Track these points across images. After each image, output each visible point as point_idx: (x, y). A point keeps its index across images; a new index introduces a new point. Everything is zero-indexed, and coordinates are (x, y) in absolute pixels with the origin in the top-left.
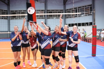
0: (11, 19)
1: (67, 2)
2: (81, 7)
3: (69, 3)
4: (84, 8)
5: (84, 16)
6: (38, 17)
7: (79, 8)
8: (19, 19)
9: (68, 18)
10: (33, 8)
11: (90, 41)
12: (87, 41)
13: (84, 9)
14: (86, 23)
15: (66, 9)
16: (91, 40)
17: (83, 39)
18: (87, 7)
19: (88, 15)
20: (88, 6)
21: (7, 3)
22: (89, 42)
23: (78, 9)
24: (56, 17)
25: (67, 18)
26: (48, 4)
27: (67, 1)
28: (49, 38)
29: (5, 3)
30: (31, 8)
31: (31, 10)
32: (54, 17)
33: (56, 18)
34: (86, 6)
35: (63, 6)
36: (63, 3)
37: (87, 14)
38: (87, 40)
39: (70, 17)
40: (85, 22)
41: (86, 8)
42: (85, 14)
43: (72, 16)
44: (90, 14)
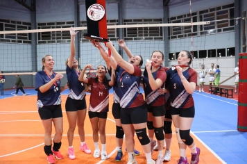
0: (39, 42)
1: (171, 1)
2: (207, 11)
3: (176, 2)
4: (215, 12)
5: (215, 32)
7: (201, 12)
8: (58, 42)
9: (175, 37)
10: (100, 7)
11: (230, 93)
12: (221, 94)
13: (213, 14)
14: (219, 51)
15: (170, 16)
16: (232, 90)
17: (213, 89)
18: (222, 10)
19: (224, 30)
20: (224, 7)
21: (30, 5)
22: (227, 96)
23: (198, 16)
24: (145, 35)
25: (172, 38)
26: (127, 7)
28: (136, 82)
29: (24, 5)
30: (95, 6)
31: (95, 11)
32: (142, 36)
33: (146, 39)
34: (219, 8)
35: (162, 10)
36: (162, 3)
37: (222, 28)
38: (223, 91)
39: (179, 37)
40: (216, 47)
41: (218, 14)
42: (216, 29)
43: (184, 34)
44: (229, 27)
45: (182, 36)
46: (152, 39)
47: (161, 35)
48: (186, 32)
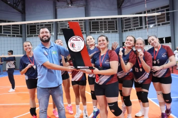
0: (28, 36)
1: (123, 4)
2: (149, 11)
3: (127, 5)
4: (155, 12)
5: (155, 26)
7: (145, 12)
9: (127, 31)
18: (160, 10)
19: (162, 24)
20: (162, 8)
21: (21, 10)
24: (105, 30)
25: (125, 31)
26: (91, 9)
27: (123, 1)
29: (17, 10)
32: (102, 30)
33: (106, 32)
34: (158, 9)
35: (117, 11)
36: (116, 6)
39: (130, 30)
42: (156, 23)
43: (133, 28)
44: (166, 22)
45: (132, 30)
46: (110, 32)
47: (117, 29)
48: (134, 27)
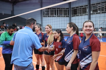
6: (103, 11)
